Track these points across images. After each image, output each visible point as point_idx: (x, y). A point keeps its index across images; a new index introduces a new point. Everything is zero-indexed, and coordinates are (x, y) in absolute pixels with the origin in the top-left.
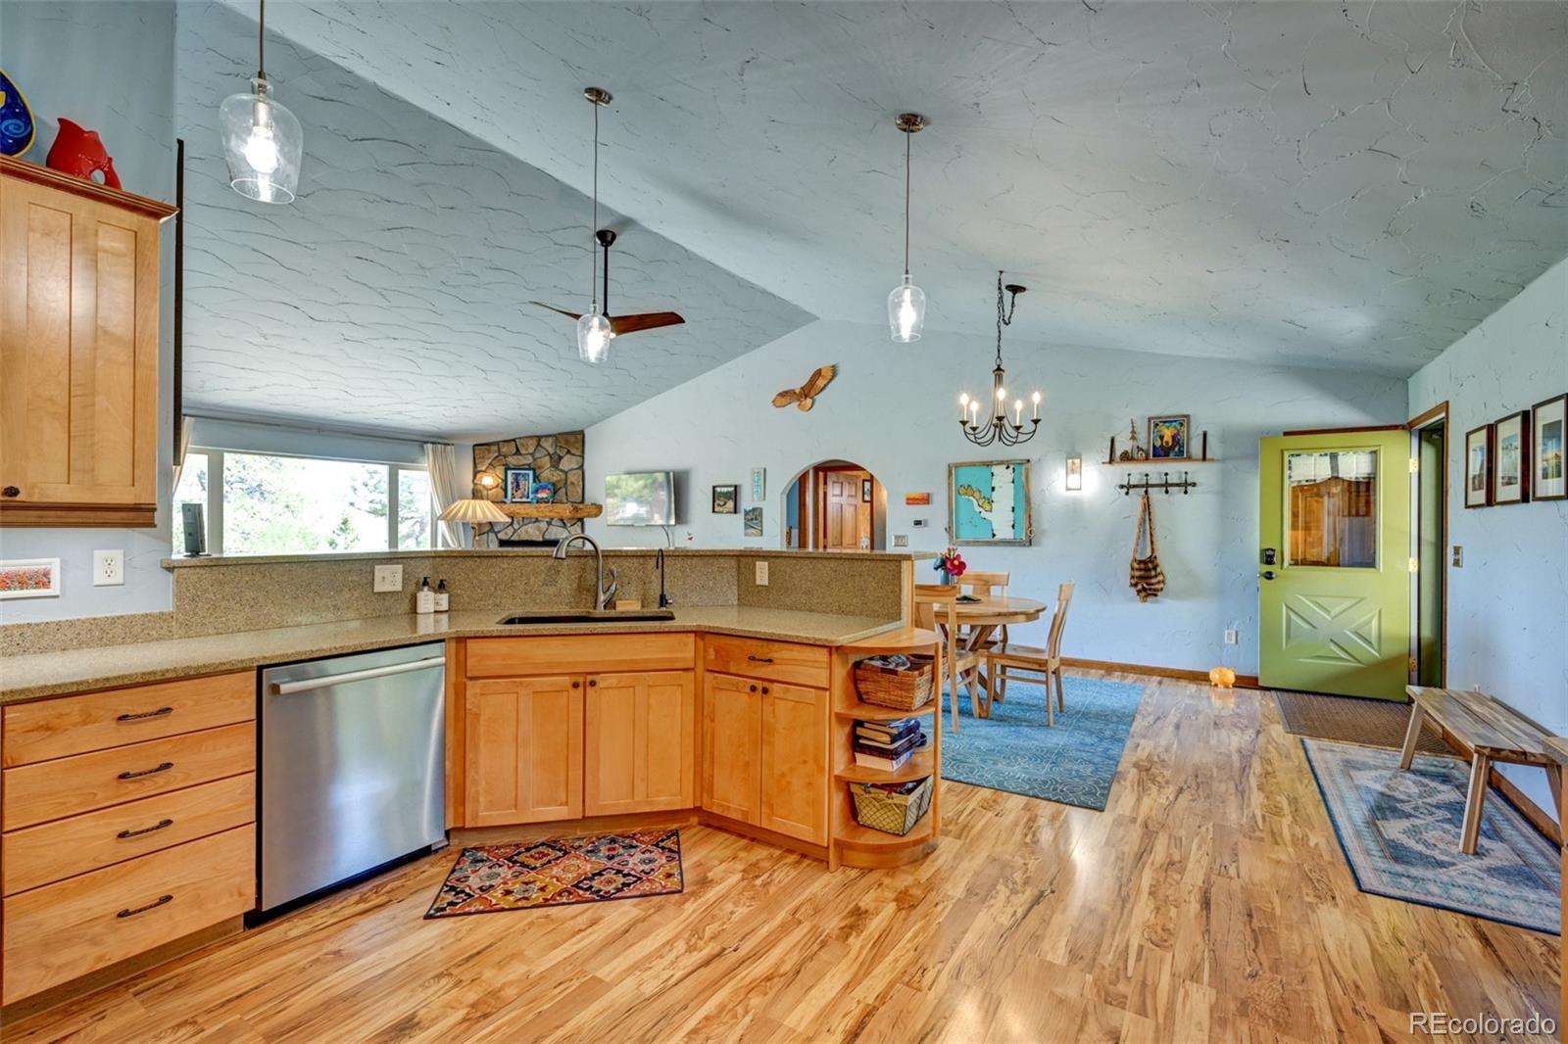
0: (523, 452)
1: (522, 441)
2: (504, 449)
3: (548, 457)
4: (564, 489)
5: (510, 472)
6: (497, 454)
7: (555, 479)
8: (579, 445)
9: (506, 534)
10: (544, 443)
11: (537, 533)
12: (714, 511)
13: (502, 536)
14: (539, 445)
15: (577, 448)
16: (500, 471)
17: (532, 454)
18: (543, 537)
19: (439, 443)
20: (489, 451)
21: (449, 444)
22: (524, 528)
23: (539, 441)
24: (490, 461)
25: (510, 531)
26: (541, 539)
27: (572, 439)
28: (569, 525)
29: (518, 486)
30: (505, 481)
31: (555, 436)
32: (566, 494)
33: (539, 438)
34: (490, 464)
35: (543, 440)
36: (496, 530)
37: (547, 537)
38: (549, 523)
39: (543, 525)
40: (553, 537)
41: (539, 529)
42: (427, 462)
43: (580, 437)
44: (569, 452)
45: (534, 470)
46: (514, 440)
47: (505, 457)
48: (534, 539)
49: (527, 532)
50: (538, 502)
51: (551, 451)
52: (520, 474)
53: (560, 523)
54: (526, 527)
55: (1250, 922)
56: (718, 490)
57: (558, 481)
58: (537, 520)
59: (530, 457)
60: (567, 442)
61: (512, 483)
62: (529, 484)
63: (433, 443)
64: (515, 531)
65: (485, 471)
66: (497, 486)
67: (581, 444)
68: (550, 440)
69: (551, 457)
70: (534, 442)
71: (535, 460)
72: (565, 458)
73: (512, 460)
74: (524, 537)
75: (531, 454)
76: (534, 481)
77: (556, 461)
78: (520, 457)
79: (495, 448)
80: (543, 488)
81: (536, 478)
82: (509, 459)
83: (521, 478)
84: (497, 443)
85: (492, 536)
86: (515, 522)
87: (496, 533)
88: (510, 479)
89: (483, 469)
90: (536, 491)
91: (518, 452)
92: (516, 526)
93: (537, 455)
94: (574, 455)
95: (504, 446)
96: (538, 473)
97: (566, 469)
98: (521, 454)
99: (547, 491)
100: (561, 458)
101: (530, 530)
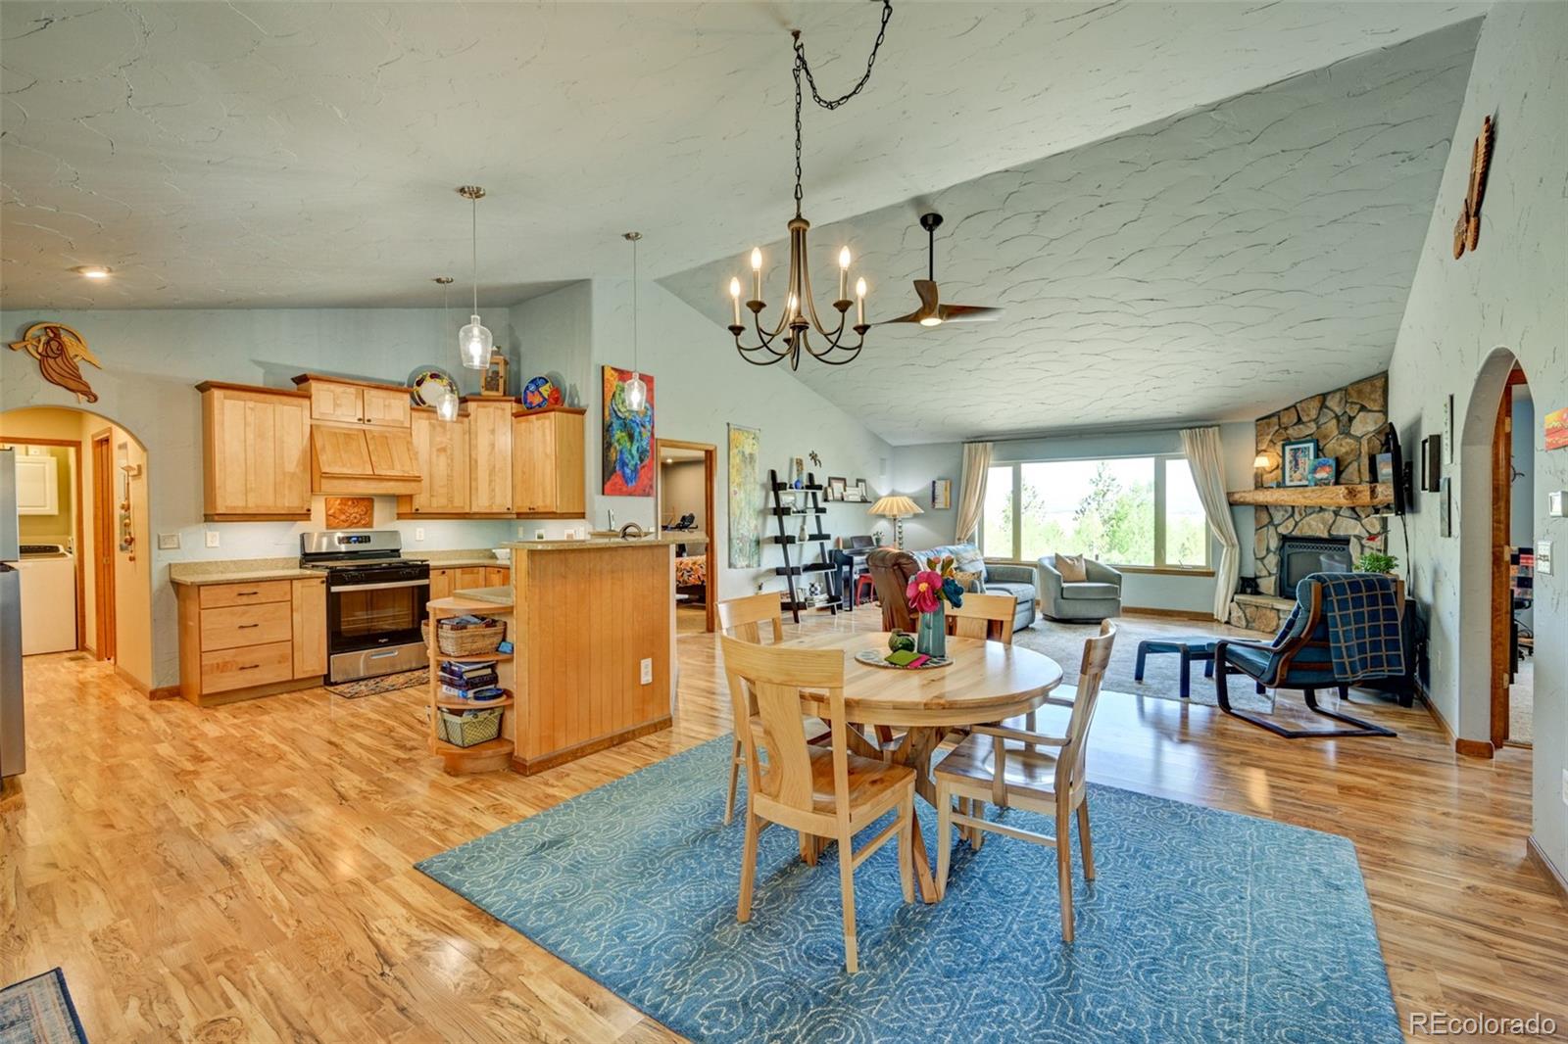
0: (1305, 419)
1: (1303, 405)
2: (1285, 420)
3: (1334, 421)
4: (1355, 464)
5: (1287, 448)
6: (1277, 427)
7: (1343, 450)
8: (1378, 395)
9: (1287, 527)
10: (1329, 403)
11: (1322, 526)
13: (1282, 530)
14: (1323, 406)
15: (1375, 401)
16: (1279, 448)
17: (1316, 421)
18: (1329, 532)
19: (1199, 427)
20: (1268, 425)
21: (1211, 426)
22: (1304, 521)
23: (1324, 400)
24: (1269, 437)
25: (1291, 523)
26: (1325, 535)
27: (1367, 388)
28: (1363, 516)
29: (1297, 464)
30: (1283, 457)
31: (1345, 390)
32: (1359, 471)
33: (1324, 396)
34: (1271, 441)
35: (1329, 398)
36: (1276, 523)
37: (1334, 533)
38: (1336, 513)
39: (1329, 516)
40: (1342, 533)
41: (1324, 522)
42: (1186, 448)
43: (1379, 383)
44: (1363, 408)
45: (1317, 443)
46: (1294, 406)
47: (1286, 429)
48: (1318, 534)
49: (1310, 526)
50: (1316, 485)
51: (1338, 410)
52: (1299, 449)
53: (1348, 513)
54: (1307, 519)
55: (178, 870)
57: (1347, 453)
58: (1321, 509)
59: (1313, 426)
60: (1360, 392)
61: (1290, 462)
62: (1308, 460)
63: (1190, 428)
64: (1297, 524)
65: (1265, 451)
66: (1277, 467)
67: (1380, 392)
68: (1338, 396)
69: (1338, 421)
70: (1316, 404)
71: (1318, 428)
72: (1358, 417)
73: (1292, 433)
74: (1308, 533)
75: (1314, 420)
76: (1317, 456)
77: (1345, 423)
78: (1301, 426)
79: (1275, 420)
80: (1323, 466)
81: (1319, 452)
82: (1290, 431)
83: (1300, 454)
84: (1277, 414)
85: (1272, 529)
86: (1296, 510)
87: (1276, 527)
88: (1288, 457)
89: (1264, 448)
90: (1314, 470)
91: (1299, 420)
92: (1297, 517)
93: (1322, 420)
94: (1370, 411)
95: (1284, 416)
96: (1321, 444)
97: (1358, 434)
98: (1303, 423)
99: (1328, 469)
100: (1351, 419)
101: (1313, 523)
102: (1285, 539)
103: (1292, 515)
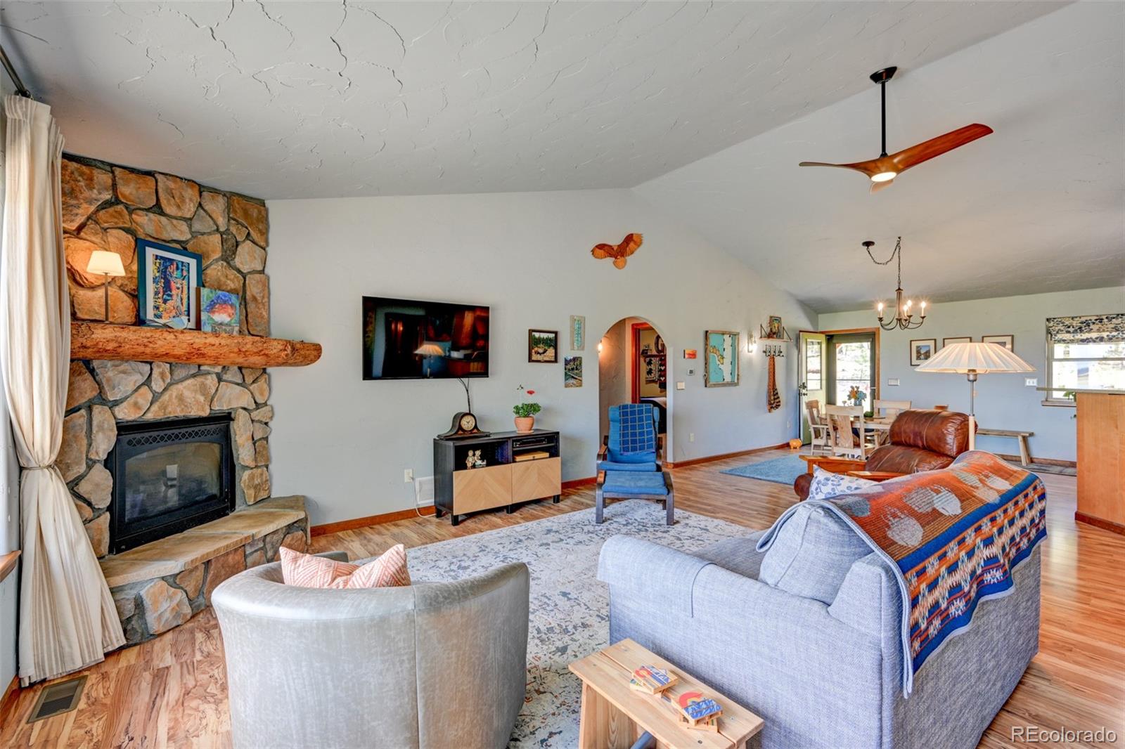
0: (169, 208)
2: (128, 190)
3: (217, 237)
5: (147, 252)
6: (107, 196)
9: (135, 405)
10: (208, 203)
11: (202, 399)
12: (530, 360)
13: (126, 413)
14: (198, 204)
15: (258, 232)
16: (125, 242)
17: (188, 222)
18: (210, 407)
20: (90, 181)
22: (174, 391)
23: (199, 196)
24: (93, 208)
25: (145, 396)
27: (249, 210)
28: (248, 381)
29: (167, 287)
30: (143, 265)
31: (230, 196)
32: (246, 320)
33: (199, 188)
34: (92, 218)
35: (207, 195)
36: (114, 397)
37: (216, 407)
38: (220, 377)
39: (212, 382)
40: (225, 408)
41: (203, 389)
43: (259, 211)
44: (247, 235)
46: (155, 176)
47: (130, 209)
48: (194, 412)
49: (181, 398)
51: (222, 226)
52: (171, 261)
53: (235, 377)
54: (180, 386)
56: (537, 335)
57: (235, 291)
58: (199, 371)
59: (183, 227)
60: (242, 212)
61: (155, 280)
64: (156, 397)
65: (78, 233)
67: (262, 225)
68: (220, 200)
69: (222, 239)
70: (193, 196)
71: (195, 234)
72: (242, 247)
73: (147, 223)
74: (177, 412)
75: (185, 219)
76: (199, 282)
77: (229, 248)
78: (165, 221)
79: (105, 178)
80: (223, 302)
82: (140, 217)
83: (172, 271)
84: (109, 169)
85: (99, 411)
86: (156, 371)
87: (114, 406)
88: (151, 270)
89: (76, 227)
90: (210, 307)
91: (158, 209)
92: (158, 385)
93: (199, 227)
94: (254, 243)
95: (127, 183)
97: (243, 268)
98: (166, 214)
100: (236, 244)
101: (187, 393)
102: (124, 428)
103: (148, 382)
